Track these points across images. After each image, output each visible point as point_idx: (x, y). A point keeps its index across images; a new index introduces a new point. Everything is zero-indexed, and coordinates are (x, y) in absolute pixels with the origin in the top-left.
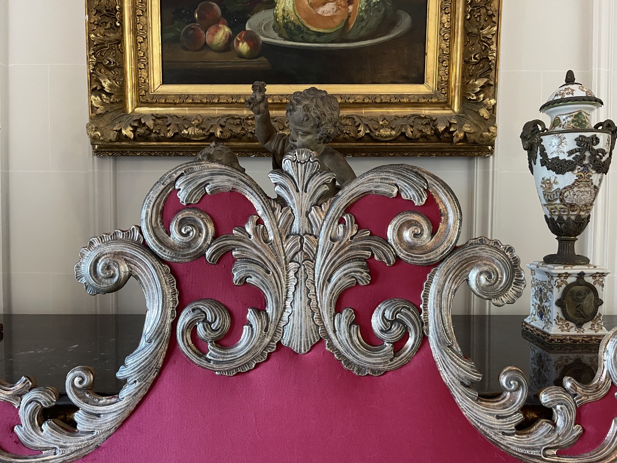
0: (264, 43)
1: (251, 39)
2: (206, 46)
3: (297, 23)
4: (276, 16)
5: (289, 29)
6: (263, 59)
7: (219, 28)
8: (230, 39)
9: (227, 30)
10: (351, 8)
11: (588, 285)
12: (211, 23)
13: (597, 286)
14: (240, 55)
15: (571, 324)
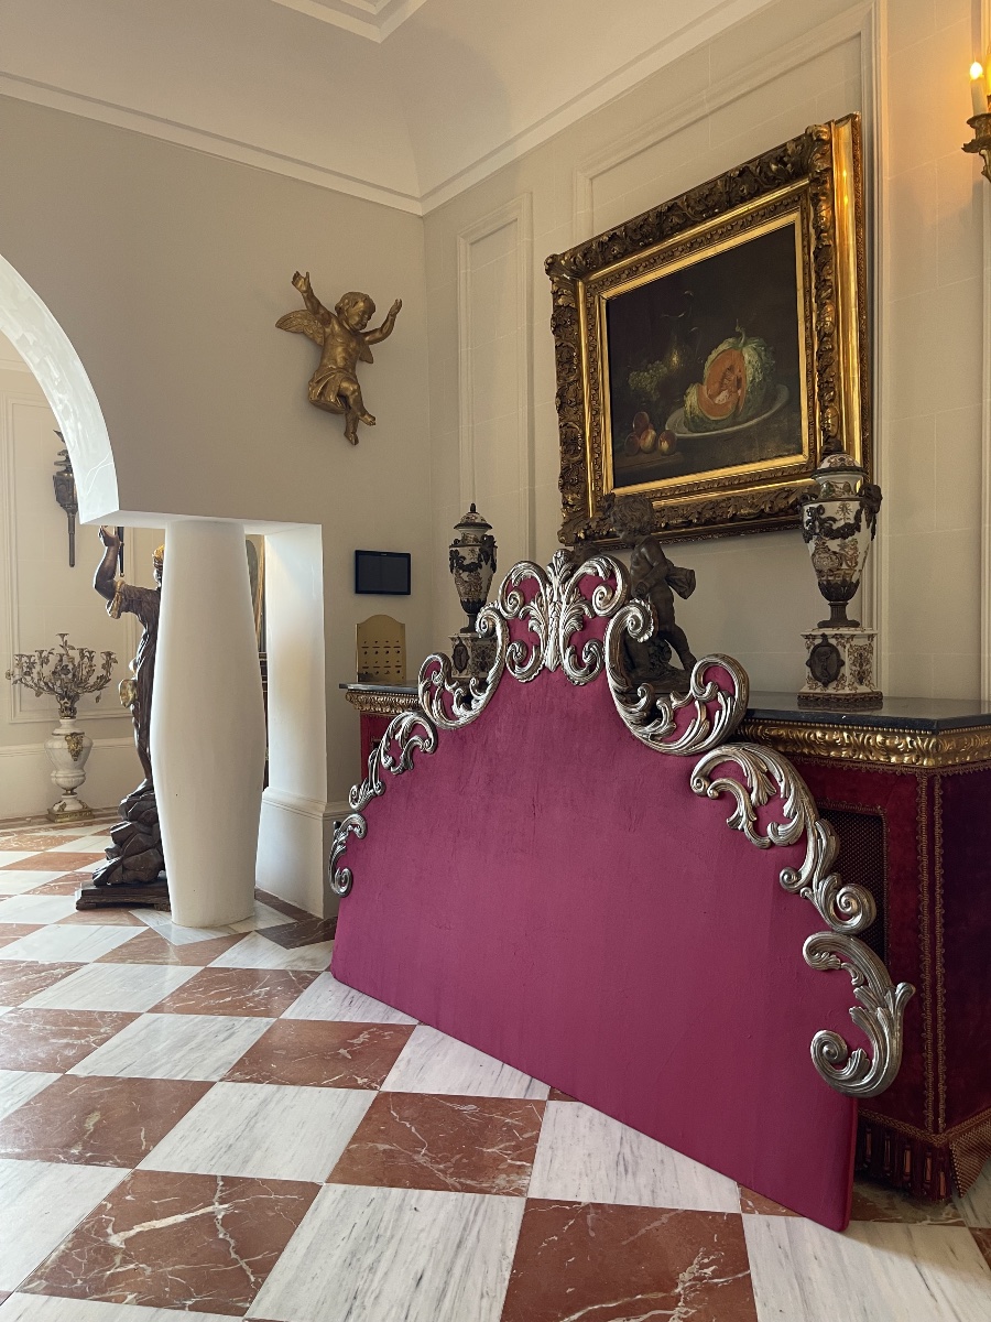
0: (679, 439)
1: (670, 437)
2: (640, 450)
3: (701, 415)
4: (685, 412)
5: (695, 423)
6: (678, 453)
7: (648, 433)
8: (656, 441)
9: (653, 433)
10: (739, 392)
11: (831, 645)
12: (644, 430)
13: (839, 647)
14: (663, 454)
15: (820, 684)
